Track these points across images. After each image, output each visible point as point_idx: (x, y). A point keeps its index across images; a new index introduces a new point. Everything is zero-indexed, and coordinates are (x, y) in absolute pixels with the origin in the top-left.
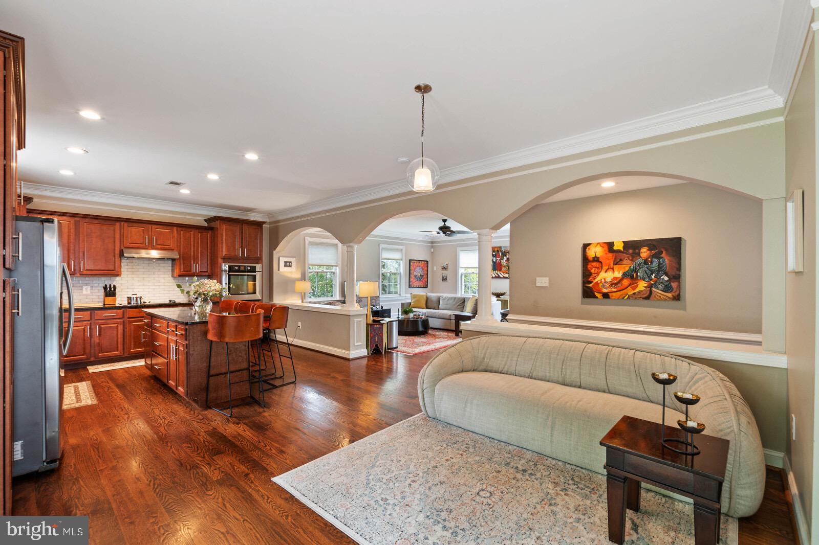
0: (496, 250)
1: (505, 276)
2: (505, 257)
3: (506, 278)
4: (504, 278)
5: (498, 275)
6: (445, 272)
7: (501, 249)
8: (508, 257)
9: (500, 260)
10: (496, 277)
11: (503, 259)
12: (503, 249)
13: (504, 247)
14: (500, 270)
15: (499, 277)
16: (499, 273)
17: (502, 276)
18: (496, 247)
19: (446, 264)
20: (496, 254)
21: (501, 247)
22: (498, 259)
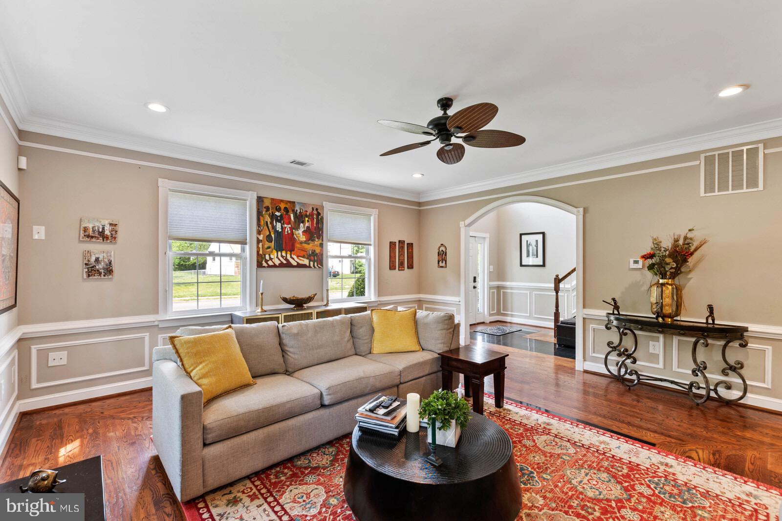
0: (282, 206)
1: (301, 262)
2: (302, 225)
3: (304, 266)
4: (299, 266)
5: (286, 259)
6: (98, 249)
7: (294, 206)
8: (307, 224)
9: (291, 229)
10: (282, 265)
11: (298, 228)
12: (297, 208)
13: (299, 203)
14: (292, 250)
15: (288, 265)
16: (289, 257)
17: (295, 264)
18: (282, 201)
19: (106, 223)
20: (281, 216)
21: (294, 202)
22: (288, 227)
